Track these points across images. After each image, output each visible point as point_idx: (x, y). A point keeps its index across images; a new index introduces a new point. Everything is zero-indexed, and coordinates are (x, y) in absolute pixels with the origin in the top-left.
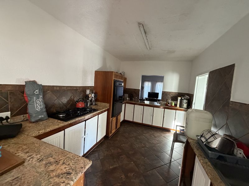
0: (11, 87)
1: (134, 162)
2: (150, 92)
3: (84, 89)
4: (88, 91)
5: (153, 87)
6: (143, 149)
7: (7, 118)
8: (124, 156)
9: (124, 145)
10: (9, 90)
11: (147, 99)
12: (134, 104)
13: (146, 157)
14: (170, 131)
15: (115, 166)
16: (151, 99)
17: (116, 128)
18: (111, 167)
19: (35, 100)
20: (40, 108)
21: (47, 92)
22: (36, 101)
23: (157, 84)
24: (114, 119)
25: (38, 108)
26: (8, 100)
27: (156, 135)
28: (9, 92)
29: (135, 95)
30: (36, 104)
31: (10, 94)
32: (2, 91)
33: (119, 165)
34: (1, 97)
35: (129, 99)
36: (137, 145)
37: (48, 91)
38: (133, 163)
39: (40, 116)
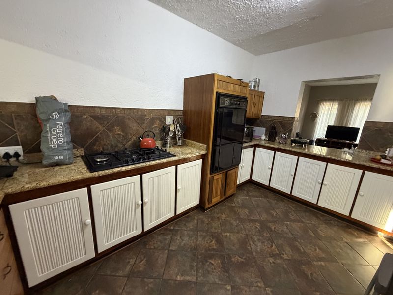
0: (15, 106)
1: (233, 288)
2: (332, 125)
3: (160, 115)
4: (170, 120)
5: (344, 113)
6: (271, 260)
7: (17, 155)
8: (216, 262)
9: (228, 234)
10: (13, 112)
11: (320, 142)
12: (275, 150)
13: (269, 286)
14: (377, 233)
15: (188, 278)
16: (333, 142)
17: (225, 194)
18: (179, 278)
19: (48, 130)
20: (58, 144)
21: (83, 118)
22: (50, 131)
23: (357, 106)
24: (218, 177)
25: (54, 144)
26: (14, 128)
27: (321, 233)
28: (13, 114)
29: (282, 129)
30: (51, 136)
31: (16, 119)
32: (1, 112)
33: (197, 278)
34: (2, 122)
35: (267, 139)
36: (260, 244)
37: (85, 114)
38: (229, 287)
39: (57, 158)
